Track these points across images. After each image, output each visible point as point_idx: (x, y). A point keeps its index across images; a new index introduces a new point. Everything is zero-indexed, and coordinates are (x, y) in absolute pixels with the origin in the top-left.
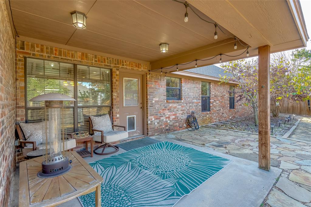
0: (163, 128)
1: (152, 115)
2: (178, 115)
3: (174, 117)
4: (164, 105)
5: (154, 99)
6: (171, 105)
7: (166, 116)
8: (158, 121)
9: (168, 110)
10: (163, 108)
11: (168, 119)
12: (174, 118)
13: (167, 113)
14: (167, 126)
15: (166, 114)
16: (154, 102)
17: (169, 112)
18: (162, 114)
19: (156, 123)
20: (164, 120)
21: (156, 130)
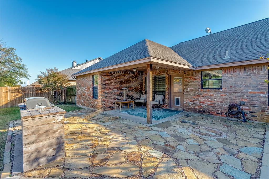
0: (197, 109)
1: (187, 98)
2: (215, 102)
3: (209, 103)
4: (198, 93)
5: (189, 88)
6: (205, 93)
7: (200, 101)
8: (192, 103)
9: (202, 96)
10: (197, 95)
11: (202, 104)
12: (209, 104)
13: (202, 99)
14: (201, 108)
15: (200, 99)
16: (189, 90)
17: (203, 98)
18: (196, 99)
19: (190, 104)
20: (198, 103)
21: (190, 108)
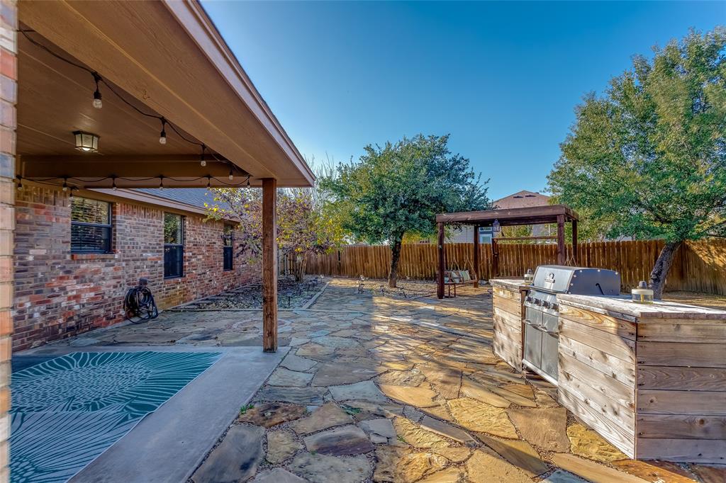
0: (60, 325)
1: (24, 294)
2: (103, 289)
3: (92, 294)
4: (64, 267)
5: (32, 251)
6: (83, 266)
7: (70, 294)
8: (43, 308)
9: (76, 278)
10: (61, 274)
11: (73, 302)
12: (92, 299)
13: (73, 286)
14: (71, 319)
15: (69, 288)
16: (31, 258)
17: (78, 283)
18: (56, 289)
19: (37, 315)
20: (64, 304)
21: (36, 332)
